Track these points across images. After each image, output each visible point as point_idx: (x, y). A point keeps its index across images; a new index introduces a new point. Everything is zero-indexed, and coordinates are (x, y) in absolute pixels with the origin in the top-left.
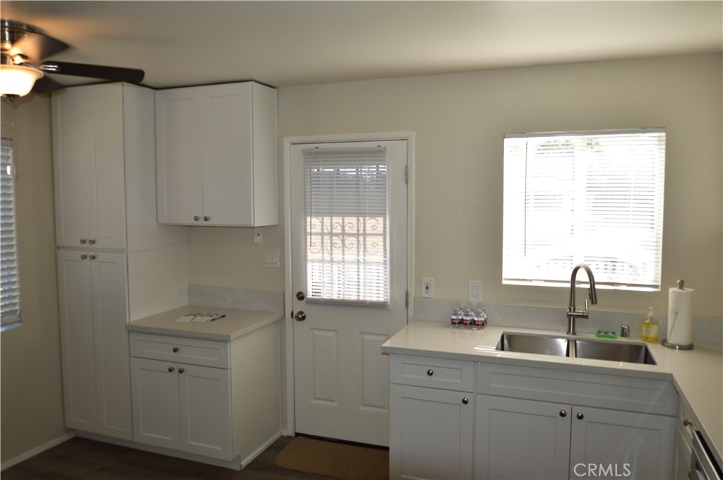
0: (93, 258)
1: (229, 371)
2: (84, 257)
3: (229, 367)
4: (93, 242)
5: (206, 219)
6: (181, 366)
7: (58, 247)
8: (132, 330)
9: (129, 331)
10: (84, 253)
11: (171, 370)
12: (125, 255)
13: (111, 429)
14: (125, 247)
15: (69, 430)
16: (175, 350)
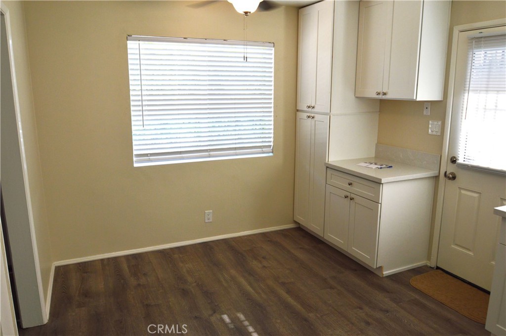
0: (313, 117)
1: (380, 205)
2: (309, 117)
3: (380, 202)
4: (313, 107)
5: (385, 94)
6: (353, 196)
7: (298, 110)
8: (329, 167)
9: (327, 167)
10: (309, 114)
11: (346, 197)
12: (329, 116)
13: (314, 227)
14: (329, 112)
15: (295, 222)
16: (350, 184)
